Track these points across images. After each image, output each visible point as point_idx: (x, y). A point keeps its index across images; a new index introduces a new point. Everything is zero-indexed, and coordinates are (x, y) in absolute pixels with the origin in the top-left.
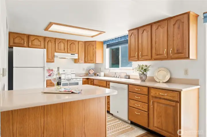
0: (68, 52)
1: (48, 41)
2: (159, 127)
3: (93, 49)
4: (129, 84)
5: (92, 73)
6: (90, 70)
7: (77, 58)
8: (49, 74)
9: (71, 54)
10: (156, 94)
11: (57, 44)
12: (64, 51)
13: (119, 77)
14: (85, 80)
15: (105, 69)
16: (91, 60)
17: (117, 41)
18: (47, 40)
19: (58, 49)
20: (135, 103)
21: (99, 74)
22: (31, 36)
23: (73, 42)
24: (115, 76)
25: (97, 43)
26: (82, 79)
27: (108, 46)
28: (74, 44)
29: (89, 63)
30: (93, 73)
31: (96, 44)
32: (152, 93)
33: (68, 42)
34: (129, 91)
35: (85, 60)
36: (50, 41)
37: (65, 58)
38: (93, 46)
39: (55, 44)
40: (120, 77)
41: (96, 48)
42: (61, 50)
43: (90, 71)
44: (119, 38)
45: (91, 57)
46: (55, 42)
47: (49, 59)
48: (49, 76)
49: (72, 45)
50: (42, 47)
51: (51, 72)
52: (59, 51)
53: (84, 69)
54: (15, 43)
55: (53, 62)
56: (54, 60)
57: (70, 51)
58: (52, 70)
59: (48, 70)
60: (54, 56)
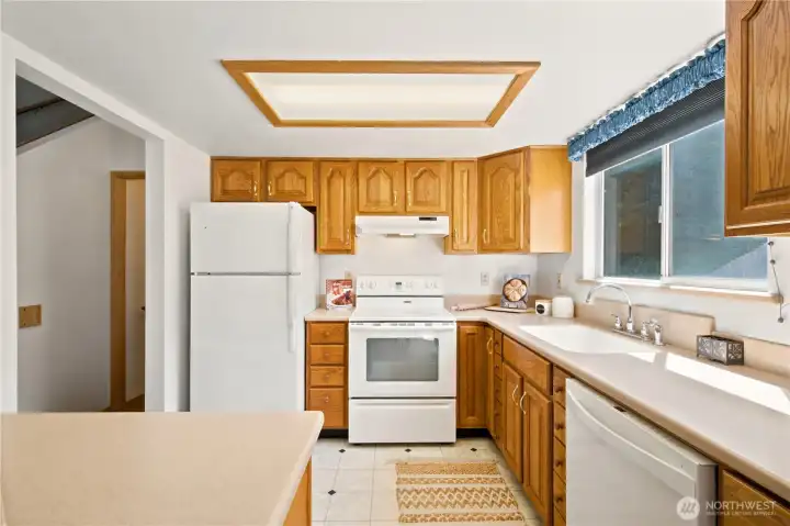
0: (406, 212)
1: (332, 176)
3: (517, 187)
5: (518, 298)
7: (446, 231)
8: (338, 296)
9: (421, 219)
11: (362, 182)
12: (390, 209)
13: (651, 338)
14: (468, 329)
15: (580, 280)
16: (507, 240)
17: (641, 118)
18: (327, 171)
19: (368, 200)
21: (546, 305)
22: (274, 164)
23: (425, 168)
24: (630, 327)
25: (534, 156)
26: (454, 326)
27: (595, 161)
28: (434, 175)
29: (500, 251)
30: (522, 299)
31: (527, 161)
33: (408, 171)
35: (482, 241)
36: (337, 174)
37: (397, 236)
38: (517, 172)
39: (358, 180)
40: (657, 336)
41: (528, 180)
42: (378, 203)
43: (509, 286)
44: (651, 91)
45: (506, 225)
46: (356, 174)
47: (333, 241)
48: (338, 302)
49: (421, 182)
50: (310, 198)
51: (345, 291)
52: (373, 209)
53: (484, 278)
54: (225, 192)
55: (350, 251)
56: (353, 247)
57: (416, 202)
58: (349, 282)
59: (334, 284)
60: (353, 227)
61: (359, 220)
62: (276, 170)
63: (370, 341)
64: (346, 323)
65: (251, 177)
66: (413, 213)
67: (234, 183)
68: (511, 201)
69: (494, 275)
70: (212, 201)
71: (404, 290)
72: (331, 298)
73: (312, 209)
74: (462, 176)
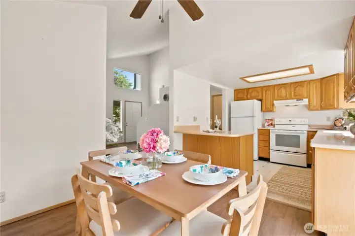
0: (291, 98)
1: (266, 90)
7: (307, 103)
8: (269, 124)
9: (297, 100)
11: (276, 91)
12: (285, 98)
14: (312, 133)
16: (330, 105)
19: (278, 96)
22: (250, 89)
23: (298, 84)
26: (307, 132)
28: (302, 86)
29: (328, 109)
30: (342, 125)
31: (338, 79)
33: (292, 86)
36: (268, 90)
37: (289, 106)
39: (274, 91)
41: (338, 85)
42: (281, 96)
43: (337, 121)
45: (330, 100)
46: (274, 89)
47: (267, 108)
48: (268, 126)
49: (297, 89)
50: (260, 97)
51: (271, 122)
52: (279, 98)
53: (328, 119)
54: (237, 98)
55: (272, 111)
56: (273, 109)
57: (295, 95)
58: (272, 120)
59: (267, 120)
60: (273, 104)
61: (275, 102)
62: (250, 91)
63: (276, 135)
64: (269, 130)
65: (244, 94)
66: (295, 99)
67: (240, 95)
68: (332, 92)
69: (333, 118)
70: (235, 100)
71: (292, 122)
72: (266, 124)
73: (261, 100)
74: (313, 85)
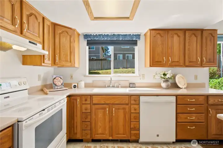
2: (218, 133)
3: (71, 42)
4: (177, 96)
5: (60, 84)
6: (55, 78)
10: (214, 101)
20: (187, 116)
21: (77, 85)
24: (111, 85)
28: (37, 19)
31: (74, 34)
32: (210, 101)
34: (177, 104)
40: (120, 86)
41: (74, 41)
43: (55, 80)
49: (31, 20)
68: (69, 47)
